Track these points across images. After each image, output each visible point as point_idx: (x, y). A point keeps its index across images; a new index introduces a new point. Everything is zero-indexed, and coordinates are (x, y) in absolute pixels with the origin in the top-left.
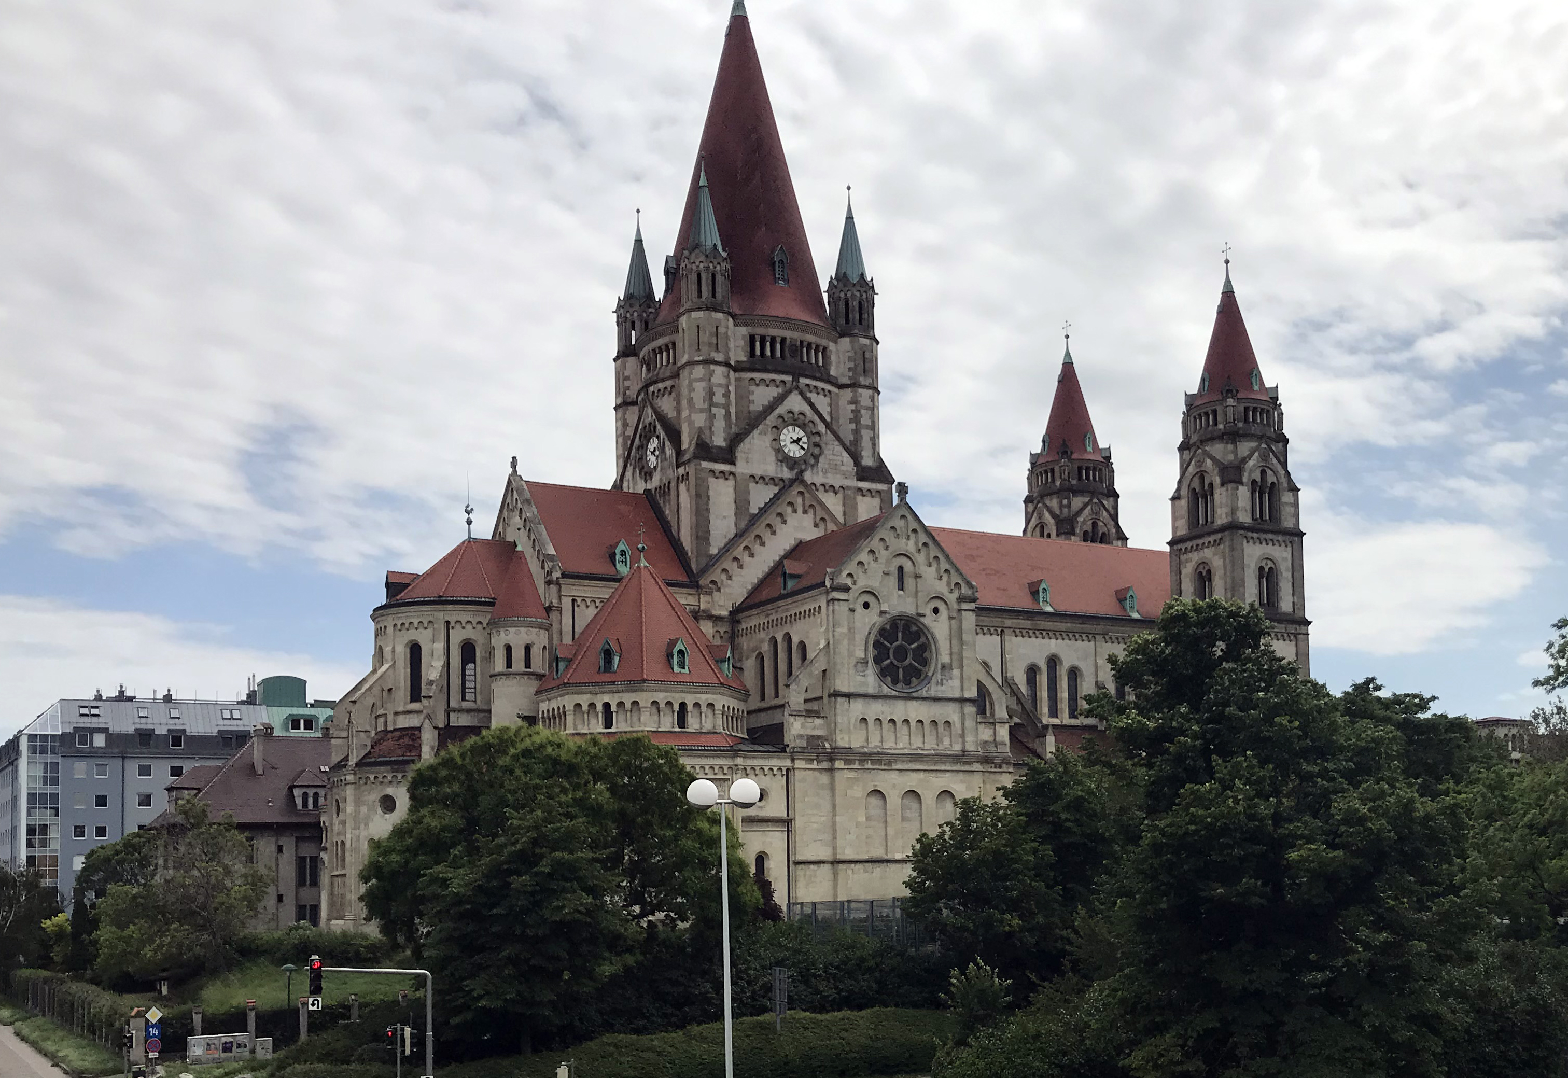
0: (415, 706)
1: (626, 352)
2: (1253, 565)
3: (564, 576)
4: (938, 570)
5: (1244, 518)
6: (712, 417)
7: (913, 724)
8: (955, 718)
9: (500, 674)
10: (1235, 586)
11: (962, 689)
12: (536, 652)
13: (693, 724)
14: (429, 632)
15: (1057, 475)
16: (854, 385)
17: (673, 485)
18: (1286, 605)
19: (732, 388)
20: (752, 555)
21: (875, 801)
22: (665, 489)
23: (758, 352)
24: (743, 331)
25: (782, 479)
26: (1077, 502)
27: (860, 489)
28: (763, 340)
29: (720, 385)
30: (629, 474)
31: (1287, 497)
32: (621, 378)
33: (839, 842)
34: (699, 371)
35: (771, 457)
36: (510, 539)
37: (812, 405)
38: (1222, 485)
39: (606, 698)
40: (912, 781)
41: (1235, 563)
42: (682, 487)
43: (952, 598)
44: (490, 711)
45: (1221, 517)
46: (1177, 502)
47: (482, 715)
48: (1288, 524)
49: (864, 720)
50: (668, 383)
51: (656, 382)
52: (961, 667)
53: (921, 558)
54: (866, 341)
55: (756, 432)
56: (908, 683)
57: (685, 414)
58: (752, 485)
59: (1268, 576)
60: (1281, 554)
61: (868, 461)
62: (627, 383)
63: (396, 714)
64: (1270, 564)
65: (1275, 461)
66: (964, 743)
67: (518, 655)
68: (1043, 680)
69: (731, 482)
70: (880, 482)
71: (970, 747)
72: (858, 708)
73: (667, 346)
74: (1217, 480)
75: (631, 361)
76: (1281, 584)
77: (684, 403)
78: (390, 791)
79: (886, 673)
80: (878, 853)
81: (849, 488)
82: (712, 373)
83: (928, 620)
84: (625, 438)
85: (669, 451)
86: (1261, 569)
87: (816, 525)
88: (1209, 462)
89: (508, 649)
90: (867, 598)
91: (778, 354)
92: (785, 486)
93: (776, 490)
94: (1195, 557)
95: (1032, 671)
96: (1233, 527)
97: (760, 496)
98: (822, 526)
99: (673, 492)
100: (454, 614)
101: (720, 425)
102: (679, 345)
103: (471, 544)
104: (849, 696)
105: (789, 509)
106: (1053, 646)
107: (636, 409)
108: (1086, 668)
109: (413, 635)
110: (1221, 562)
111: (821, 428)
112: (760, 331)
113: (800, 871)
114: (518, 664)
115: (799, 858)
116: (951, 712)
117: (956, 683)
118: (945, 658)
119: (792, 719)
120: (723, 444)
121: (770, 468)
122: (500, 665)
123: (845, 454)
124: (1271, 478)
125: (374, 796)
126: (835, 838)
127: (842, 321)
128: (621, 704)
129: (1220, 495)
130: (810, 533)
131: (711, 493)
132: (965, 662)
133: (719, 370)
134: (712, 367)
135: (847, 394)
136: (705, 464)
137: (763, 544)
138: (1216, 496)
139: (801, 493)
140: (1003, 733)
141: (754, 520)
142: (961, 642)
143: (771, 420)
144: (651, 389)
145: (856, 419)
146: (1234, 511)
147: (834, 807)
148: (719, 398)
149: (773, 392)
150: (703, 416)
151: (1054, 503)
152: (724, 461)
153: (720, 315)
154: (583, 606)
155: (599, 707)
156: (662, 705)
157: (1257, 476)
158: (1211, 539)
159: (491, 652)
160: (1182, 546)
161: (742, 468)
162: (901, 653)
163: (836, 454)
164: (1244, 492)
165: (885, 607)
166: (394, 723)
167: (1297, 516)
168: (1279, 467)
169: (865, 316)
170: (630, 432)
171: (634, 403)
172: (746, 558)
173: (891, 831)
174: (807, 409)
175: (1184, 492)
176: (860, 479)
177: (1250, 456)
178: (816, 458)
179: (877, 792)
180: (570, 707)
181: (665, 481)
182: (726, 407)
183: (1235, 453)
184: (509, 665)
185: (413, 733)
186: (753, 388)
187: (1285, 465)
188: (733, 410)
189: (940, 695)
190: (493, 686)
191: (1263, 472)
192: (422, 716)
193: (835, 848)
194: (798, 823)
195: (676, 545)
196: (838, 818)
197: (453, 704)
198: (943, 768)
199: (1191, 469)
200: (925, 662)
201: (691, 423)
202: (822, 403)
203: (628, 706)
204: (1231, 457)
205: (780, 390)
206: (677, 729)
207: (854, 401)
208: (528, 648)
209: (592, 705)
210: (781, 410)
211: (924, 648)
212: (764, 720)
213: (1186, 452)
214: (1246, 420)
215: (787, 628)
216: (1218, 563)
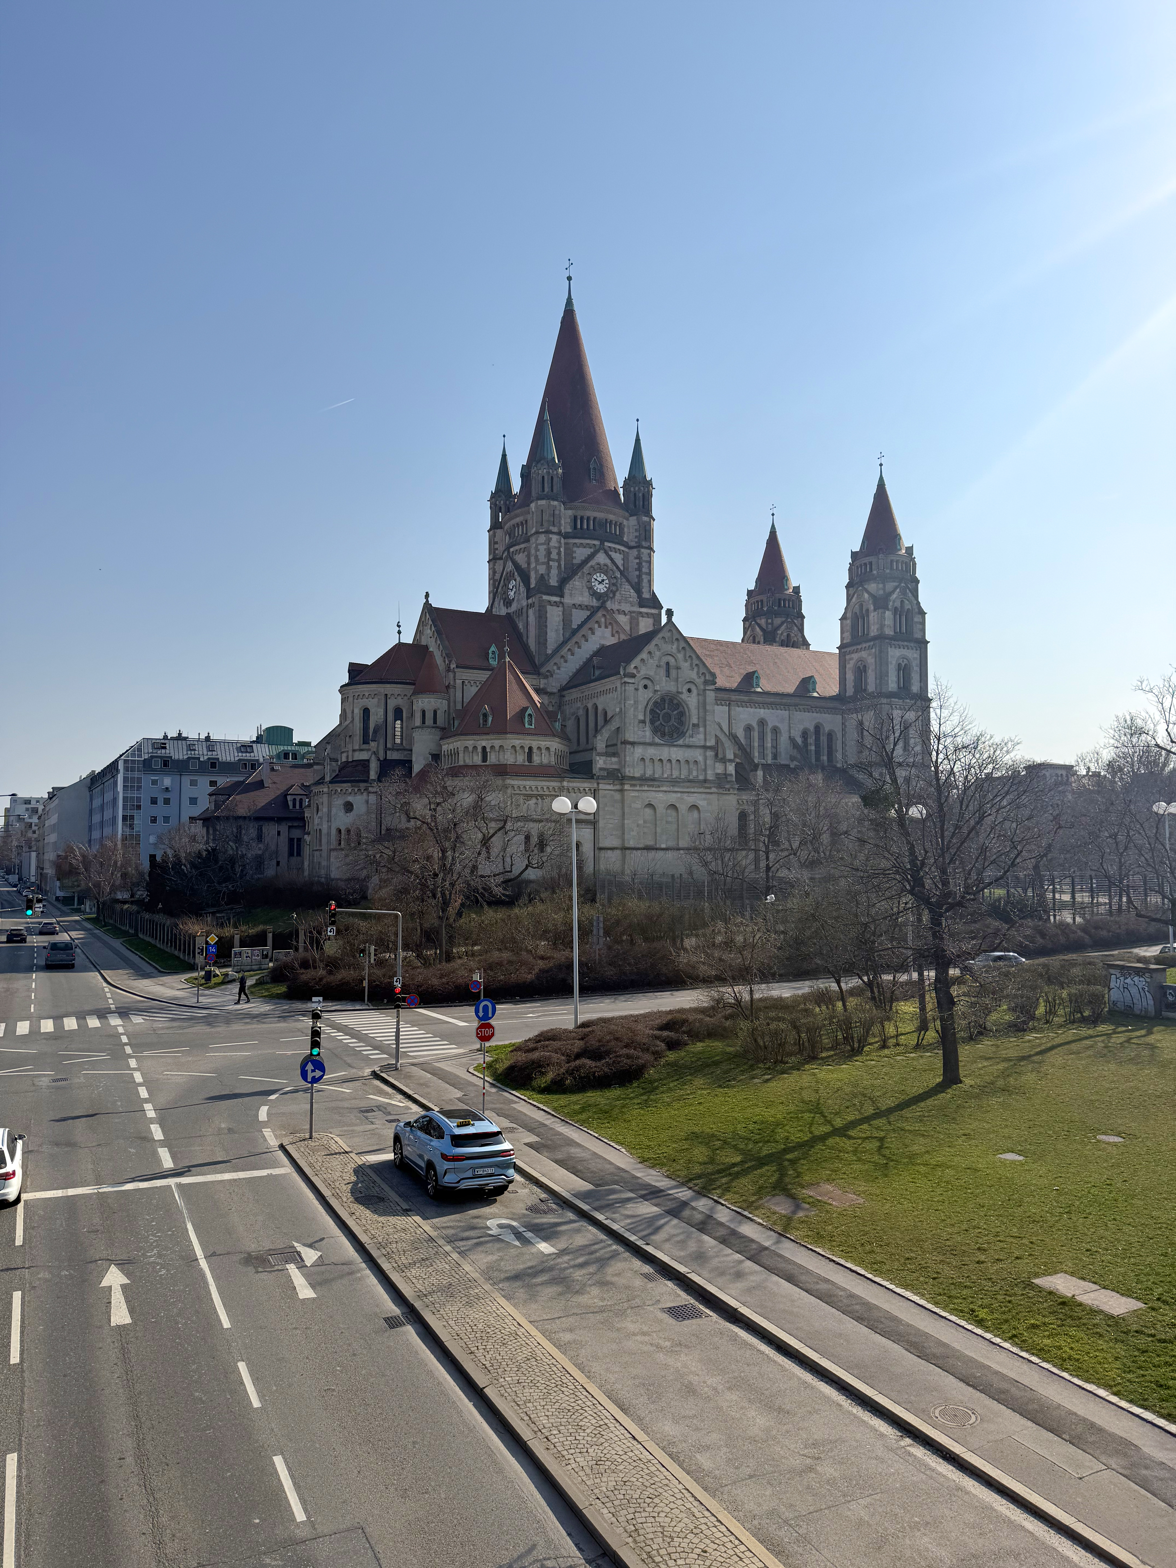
0: (365, 746)
1: (495, 526)
2: (894, 662)
3: (457, 667)
4: (691, 665)
5: (889, 632)
6: (549, 568)
7: (674, 762)
8: (700, 759)
9: (417, 727)
10: (882, 676)
11: (705, 740)
12: (439, 714)
13: (536, 759)
14: (376, 700)
15: (765, 603)
16: (639, 547)
17: (524, 610)
18: (915, 688)
19: (562, 550)
20: (573, 654)
21: (648, 811)
22: (520, 612)
23: (579, 526)
24: (570, 513)
25: (592, 607)
26: (778, 621)
27: (641, 613)
28: (582, 518)
29: (555, 547)
30: (496, 603)
31: (917, 619)
32: (492, 543)
33: (626, 836)
34: (542, 538)
35: (586, 594)
36: (423, 643)
37: (612, 560)
38: (875, 610)
39: (484, 743)
40: (672, 798)
41: (882, 660)
42: (531, 612)
43: (700, 681)
44: (411, 750)
45: (874, 631)
46: (844, 622)
47: (406, 752)
48: (918, 635)
49: (643, 759)
50: (523, 546)
51: (515, 545)
52: (705, 726)
53: (680, 656)
54: (645, 519)
55: (577, 577)
56: (671, 736)
57: (533, 565)
58: (574, 610)
59: (904, 670)
60: (913, 655)
61: (646, 595)
62: (496, 546)
63: (354, 751)
64: (906, 661)
65: (910, 595)
66: (706, 774)
67: (429, 716)
68: (756, 735)
69: (561, 609)
70: (654, 608)
71: (710, 776)
72: (639, 751)
73: (522, 523)
74: (872, 608)
75: (499, 532)
76: (913, 675)
77: (533, 559)
78: (350, 799)
79: (656, 730)
80: (651, 843)
81: (634, 612)
82: (550, 540)
83: (685, 696)
84: (495, 581)
85: (522, 589)
86: (899, 665)
87: (613, 635)
88: (866, 595)
89: (424, 712)
90: (646, 682)
91: (592, 527)
92: (594, 611)
93: (588, 613)
94: (855, 656)
95: (748, 729)
96: (881, 637)
97: (578, 617)
98: (617, 635)
99: (525, 615)
100: (389, 689)
101: (554, 572)
102: (530, 523)
103: (400, 647)
104: (633, 744)
105: (596, 626)
106: (762, 713)
107: (501, 562)
108: (784, 728)
109: (365, 702)
110: (873, 660)
111: (618, 575)
112: (580, 513)
113: (603, 854)
114: (429, 721)
115: (601, 845)
116: (698, 755)
117: (701, 736)
118: (695, 720)
119: (598, 758)
120: (556, 584)
121: (584, 598)
122: (418, 722)
123: (632, 591)
124: (907, 606)
125: (339, 802)
126: (623, 834)
127: (632, 506)
128: (492, 747)
129: (873, 616)
130: (610, 641)
131: (548, 615)
132: (708, 723)
133: (554, 538)
134: (551, 536)
135: (634, 552)
136: (545, 597)
137: (579, 647)
138: (871, 617)
139: (604, 615)
140: (731, 769)
141: (574, 632)
142: (705, 710)
143: (586, 569)
144: (512, 550)
145: (639, 569)
146: (882, 626)
147: (624, 813)
148: (554, 556)
149: (588, 551)
150: (544, 566)
151: (763, 622)
152: (556, 595)
153: (556, 503)
154: (469, 685)
155: (480, 750)
156: (518, 748)
157: (898, 604)
158: (867, 645)
159: (412, 715)
160: (848, 649)
161: (567, 600)
162: (668, 717)
163: (627, 591)
164: (888, 614)
165: (657, 688)
166: (353, 756)
167: (923, 630)
168: (913, 599)
169: (646, 503)
170: (497, 577)
171: (501, 558)
172: (570, 657)
173: (659, 830)
174: (608, 562)
175: (849, 615)
176: (641, 606)
177: (893, 592)
178: (614, 593)
179: (650, 805)
180: (461, 750)
181: (519, 607)
182: (559, 561)
183: (884, 589)
184: (424, 722)
185: (365, 764)
186: (575, 549)
187: (916, 597)
188: (563, 563)
189: (691, 744)
190: (414, 735)
191: (902, 602)
192: (370, 753)
193: (623, 840)
194: (601, 824)
195: (525, 647)
196: (626, 821)
197: (389, 745)
198: (693, 790)
199: (854, 600)
200: (682, 723)
201: (537, 571)
202: (618, 558)
203: (497, 748)
204: (881, 592)
205: (592, 550)
206: (527, 763)
207: (638, 557)
208: (435, 712)
209: (475, 748)
210: (592, 563)
211: (682, 714)
212: (579, 758)
213: (851, 589)
214: (892, 568)
215: (595, 700)
216: (871, 661)
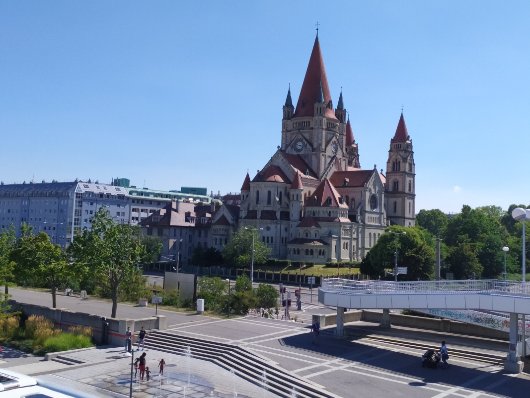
1: (287, 118)
5: (407, 171)
10: (405, 186)
14: (274, 188)
18: (412, 191)
23: (329, 126)
24: (327, 121)
25: (332, 156)
27: (343, 159)
28: (330, 123)
31: (413, 166)
41: (405, 180)
42: (314, 156)
44: (288, 208)
45: (402, 170)
46: (389, 164)
48: (413, 172)
49: (368, 217)
50: (307, 130)
55: (329, 145)
57: (316, 139)
58: (328, 157)
60: (411, 179)
66: (381, 222)
69: (325, 157)
74: (402, 161)
75: (289, 121)
76: (411, 186)
86: (409, 183)
88: (399, 156)
91: (332, 127)
93: (331, 159)
94: (393, 177)
99: (310, 157)
102: (313, 123)
109: (269, 189)
111: (338, 144)
115: (359, 247)
120: (323, 148)
121: (330, 153)
125: (264, 226)
128: (333, 211)
129: (402, 164)
139: (335, 160)
141: (328, 166)
143: (331, 142)
144: (301, 131)
145: (343, 142)
146: (405, 169)
147: (365, 236)
152: (324, 152)
153: (325, 118)
157: (409, 161)
158: (399, 174)
160: (390, 174)
161: (327, 153)
164: (407, 164)
165: (372, 192)
168: (412, 159)
171: (289, 131)
173: (372, 242)
174: (337, 140)
175: (391, 162)
177: (408, 156)
178: (337, 151)
179: (370, 233)
186: (328, 135)
193: (364, 245)
194: (359, 239)
195: (311, 169)
196: (365, 239)
198: (379, 228)
199: (393, 157)
204: (405, 156)
205: (332, 135)
209: (326, 211)
216: (400, 180)
